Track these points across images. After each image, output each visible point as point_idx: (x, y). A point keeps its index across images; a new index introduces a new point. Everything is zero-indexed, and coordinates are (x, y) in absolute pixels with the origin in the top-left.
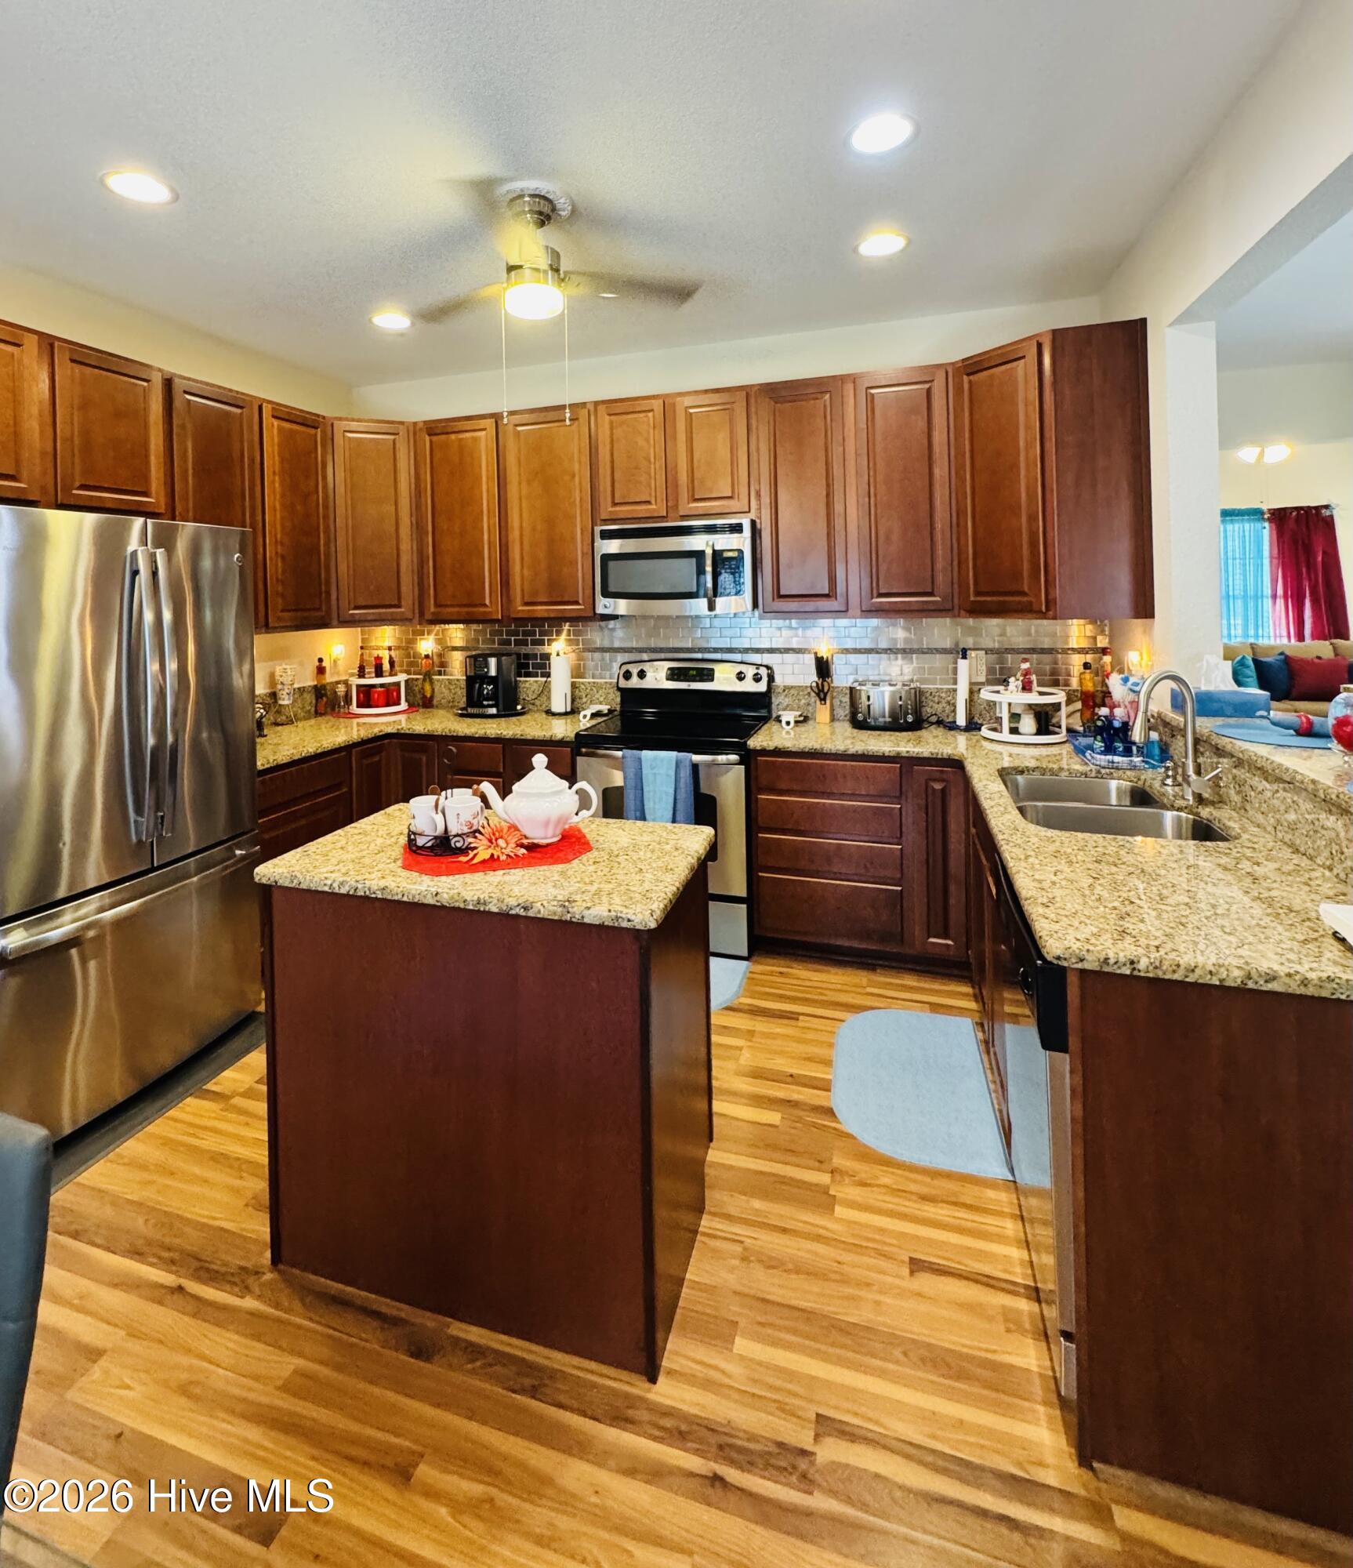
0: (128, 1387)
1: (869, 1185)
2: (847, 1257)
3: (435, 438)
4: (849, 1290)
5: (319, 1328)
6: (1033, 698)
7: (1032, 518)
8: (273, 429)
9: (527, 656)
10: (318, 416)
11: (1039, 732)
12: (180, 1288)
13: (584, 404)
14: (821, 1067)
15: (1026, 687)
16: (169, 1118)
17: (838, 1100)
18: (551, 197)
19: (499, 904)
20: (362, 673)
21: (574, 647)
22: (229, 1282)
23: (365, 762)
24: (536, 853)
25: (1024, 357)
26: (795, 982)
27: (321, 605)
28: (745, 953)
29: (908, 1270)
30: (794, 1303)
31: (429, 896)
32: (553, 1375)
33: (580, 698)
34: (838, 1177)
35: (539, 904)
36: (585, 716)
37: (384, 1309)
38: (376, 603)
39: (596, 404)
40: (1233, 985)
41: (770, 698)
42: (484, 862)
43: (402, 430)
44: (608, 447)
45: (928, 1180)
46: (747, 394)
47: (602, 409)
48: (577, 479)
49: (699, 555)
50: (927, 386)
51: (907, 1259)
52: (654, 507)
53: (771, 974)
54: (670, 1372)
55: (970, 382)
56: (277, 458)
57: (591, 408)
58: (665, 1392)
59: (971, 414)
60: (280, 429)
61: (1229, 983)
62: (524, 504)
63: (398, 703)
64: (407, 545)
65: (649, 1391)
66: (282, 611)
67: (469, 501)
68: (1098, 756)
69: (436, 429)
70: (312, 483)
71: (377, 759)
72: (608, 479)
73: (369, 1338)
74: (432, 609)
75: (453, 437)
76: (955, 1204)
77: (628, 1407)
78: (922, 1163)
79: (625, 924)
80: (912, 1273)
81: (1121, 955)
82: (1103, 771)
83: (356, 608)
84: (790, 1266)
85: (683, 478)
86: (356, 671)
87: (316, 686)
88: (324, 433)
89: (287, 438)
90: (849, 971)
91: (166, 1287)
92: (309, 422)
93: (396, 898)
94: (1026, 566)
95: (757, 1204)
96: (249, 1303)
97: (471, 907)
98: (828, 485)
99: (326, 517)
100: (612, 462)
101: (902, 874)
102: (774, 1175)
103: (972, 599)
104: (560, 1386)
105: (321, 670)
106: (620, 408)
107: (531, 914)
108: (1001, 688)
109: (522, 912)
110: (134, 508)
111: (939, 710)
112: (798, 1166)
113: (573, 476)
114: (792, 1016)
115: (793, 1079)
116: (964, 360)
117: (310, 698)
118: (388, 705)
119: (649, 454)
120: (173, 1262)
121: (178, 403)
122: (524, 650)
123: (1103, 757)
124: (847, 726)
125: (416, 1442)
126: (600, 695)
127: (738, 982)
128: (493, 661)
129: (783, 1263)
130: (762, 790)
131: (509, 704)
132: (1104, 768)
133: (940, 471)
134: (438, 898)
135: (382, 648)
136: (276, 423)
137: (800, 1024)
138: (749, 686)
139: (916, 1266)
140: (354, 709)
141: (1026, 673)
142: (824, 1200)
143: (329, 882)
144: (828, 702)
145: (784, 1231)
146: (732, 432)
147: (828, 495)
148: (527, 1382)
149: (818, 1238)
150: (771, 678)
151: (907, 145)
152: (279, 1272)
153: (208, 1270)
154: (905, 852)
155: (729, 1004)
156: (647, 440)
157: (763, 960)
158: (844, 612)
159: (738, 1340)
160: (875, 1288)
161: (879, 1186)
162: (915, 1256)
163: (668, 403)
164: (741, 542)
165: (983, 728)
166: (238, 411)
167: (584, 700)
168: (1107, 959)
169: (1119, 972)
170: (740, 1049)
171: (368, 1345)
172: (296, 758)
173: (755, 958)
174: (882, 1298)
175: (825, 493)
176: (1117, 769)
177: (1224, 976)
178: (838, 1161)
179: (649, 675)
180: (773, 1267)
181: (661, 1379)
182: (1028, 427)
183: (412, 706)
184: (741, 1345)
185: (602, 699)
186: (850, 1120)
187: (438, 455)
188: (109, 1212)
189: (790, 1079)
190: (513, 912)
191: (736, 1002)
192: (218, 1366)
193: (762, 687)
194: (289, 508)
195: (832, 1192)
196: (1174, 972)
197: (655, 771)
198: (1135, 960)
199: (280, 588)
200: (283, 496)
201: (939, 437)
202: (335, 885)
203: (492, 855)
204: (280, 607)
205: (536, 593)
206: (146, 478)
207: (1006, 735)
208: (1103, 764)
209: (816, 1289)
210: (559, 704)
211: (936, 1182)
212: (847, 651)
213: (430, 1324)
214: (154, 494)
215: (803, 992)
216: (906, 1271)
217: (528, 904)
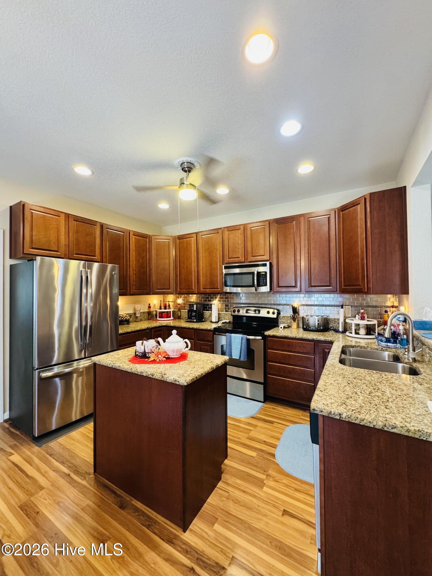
0: (45, 499)
1: (278, 482)
2: (263, 505)
3: (180, 240)
4: (260, 517)
5: (99, 494)
6: (365, 322)
7: (362, 259)
8: (133, 238)
9: (207, 305)
10: (147, 235)
11: (367, 334)
12: (69, 475)
13: (221, 228)
14: (276, 440)
15: (363, 318)
16: (86, 428)
17: (278, 452)
18: (192, 162)
19: (146, 374)
20: (160, 308)
21: (220, 302)
22: (81, 475)
23: (156, 333)
24: (169, 360)
25: (360, 203)
26: (277, 411)
27: (147, 288)
28: (263, 401)
29: (282, 513)
30: (239, 516)
31: (129, 369)
32: (156, 522)
33: (221, 318)
34: (268, 477)
35: (156, 375)
36: (220, 323)
37: (117, 492)
38: (163, 288)
39: (224, 228)
40: (378, 428)
41: (278, 320)
42: (151, 361)
43: (171, 238)
44: (227, 241)
45: (300, 484)
46: (269, 222)
47: (226, 229)
48: (218, 251)
49: (253, 273)
50: (328, 216)
51: (283, 510)
52: (241, 259)
53: (270, 408)
54: (191, 530)
55: (343, 214)
56: (134, 246)
57: (223, 229)
58: (187, 536)
59: (343, 225)
60: (135, 238)
61: (377, 427)
62: (204, 259)
63: (170, 317)
64: (172, 272)
65: (182, 534)
66: (135, 289)
67: (189, 258)
68: (384, 343)
69: (181, 238)
70: (145, 254)
71: (160, 332)
72: (227, 251)
73: (110, 500)
74: (179, 290)
75: (185, 240)
76: (307, 494)
77: (174, 538)
78: (300, 478)
79: (177, 383)
80: (283, 515)
81: (337, 411)
82: (384, 348)
83: (157, 289)
84: (242, 504)
85: (249, 250)
86: (159, 308)
87: (148, 312)
88: (149, 240)
89: (137, 241)
90: (298, 410)
91: (65, 473)
92: (144, 236)
93: (122, 369)
94: (360, 275)
95: (238, 481)
96: (84, 483)
97: (139, 374)
98: (295, 250)
99: (149, 263)
100: (229, 245)
101: (315, 380)
102: (247, 473)
103: (343, 287)
104: (156, 526)
105: (149, 307)
106: (232, 229)
107: (154, 377)
108: (354, 319)
109: (151, 376)
110: (91, 260)
111: (335, 326)
112: (256, 471)
113: (217, 250)
114: (271, 422)
115: (265, 443)
116: (341, 207)
117: (146, 315)
118: (167, 318)
119: (239, 243)
120: (70, 467)
121: (105, 231)
122: (206, 303)
123: (385, 344)
124: (302, 329)
125: (110, 533)
126: (227, 317)
127: (257, 410)
128: (195, 306)
129: (240, 502)
130: (269, 349)
131: (200, 318)
132: (385, 347)
133: (333, 244)
134: (131, 370)
135: (167, 302)
136: (134, 236)
137: (274, 425)
138: (271, 315)
139: (285, 513)
140: (158, 319)
141: (362, 313)
142: (260, 484)
143: (107, 363)
144: (296, 321)
145: (244, 492)
146: (264, 235)
147: (295, 254)
148: (148, 523)
149: (255, 496)
150: (279, 313)
151: (300, 132)
152: (95, 475)
153: (77, 471)
154: (316, 372)
155: (253, 416)
156: (239, 238)
157: (269, 403)
158: (300, 292)
159: (216, 524)
160: (269, 517)
161: (282, 483)
162: (286, 509)
163: (245, 226)
164: (266, 269)
165: (347, 332)
166: (123, 233)
167: (222, 318)
168: (331, 412)
169: (335, 417)
170: (251, 430)
171: (109, 502)
172: (133, 331)
173: (266, 402)
174: (269, 521)
175: (294, 253)
176: (389, 348)
177: (375, 424)
178: (270, 472)
179: (241, 311)
180: (236, 503)
181: (187, 532)
182: (361, 228)
183: (175, 318)
184: (217, 526)
185: (227, 318)
186: (279, 459)
187: (181, 245)
188: (61, 451)
189: (264, 442)
190: (149, 376)
191: (255, 416)
192: (69, 499)
193: (275, 316)
194: (137, 261)
195: (264, 482)
196: (356, 420)
197: (235, 340)
198: (341, 414)
199: (134, 283)
200: (136, 257)
201: (333, 233)
202: (108, 364)
203: (154, 359)
204: (134, 289)
205: (206, 285)
206: (95, 251)
207: (353, 335)
208: (384, 346)
209: (248, 513)
210: (214, 319)
211: (303, 485)
212: (303, 305)
213: (128, 499)
214: (97, 256)
215: (279, 415)
216: (281, 514)
217: (153, 374)
